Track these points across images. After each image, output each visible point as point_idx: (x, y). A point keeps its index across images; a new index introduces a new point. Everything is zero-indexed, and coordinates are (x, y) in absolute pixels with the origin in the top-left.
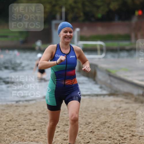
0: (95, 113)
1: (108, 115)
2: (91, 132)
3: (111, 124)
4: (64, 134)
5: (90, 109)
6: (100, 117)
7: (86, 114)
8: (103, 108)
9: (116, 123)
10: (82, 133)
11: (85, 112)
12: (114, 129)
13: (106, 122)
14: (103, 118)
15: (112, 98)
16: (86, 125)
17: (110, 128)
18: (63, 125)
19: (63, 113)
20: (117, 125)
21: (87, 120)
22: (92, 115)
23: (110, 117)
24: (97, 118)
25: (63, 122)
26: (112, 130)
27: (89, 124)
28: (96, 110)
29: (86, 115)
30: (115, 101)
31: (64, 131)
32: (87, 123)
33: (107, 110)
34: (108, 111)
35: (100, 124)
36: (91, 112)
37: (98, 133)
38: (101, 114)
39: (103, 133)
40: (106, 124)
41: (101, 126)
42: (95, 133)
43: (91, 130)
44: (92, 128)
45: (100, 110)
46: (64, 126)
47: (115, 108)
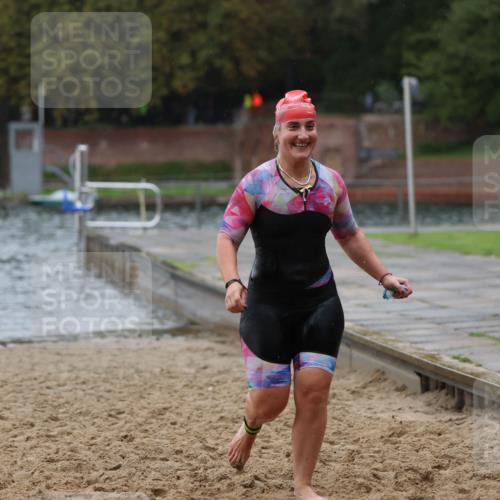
0: (135, 385)
1: (171, 391)
2: (126, 437)
3: (179, 414)
4: (47, 444)
5: (121, 373)
6: (149, 394)
7: (109, 387)
8: (157, 371)
9: (196, 412)
10: (98, 440)
11: (105, 381)
12: (189, 427)
13: (165, 409)
14: (157, 399)
15: (181, 342)
16: (110, 419)
17: (176, 426)
18: (45, 418)
19: (44, 385)
20: (197, 418)
21: (113, 405)
22: (125, 390)
23: (176, 396)
24: (142, 397)
25: (43, 412)
26: (183, 431)
27: (119, 416)
28: (136, 376)
29: (109, 391)
30: (189, 349)
31: (48, 436)
32: (113, 413)
33: (170, 375)
34: (172, 377)
35: (150, 415)
36: (124, 382)
37: (145, 440)
38: (152, 386)
39: (157, 440)
40: (168, 414)
41: (154, 420)
42: (137, 441)
43: (125, 434)
44: (128, 425)
45: (148, 375)
46: (46, 421)
47: (192, 371)
